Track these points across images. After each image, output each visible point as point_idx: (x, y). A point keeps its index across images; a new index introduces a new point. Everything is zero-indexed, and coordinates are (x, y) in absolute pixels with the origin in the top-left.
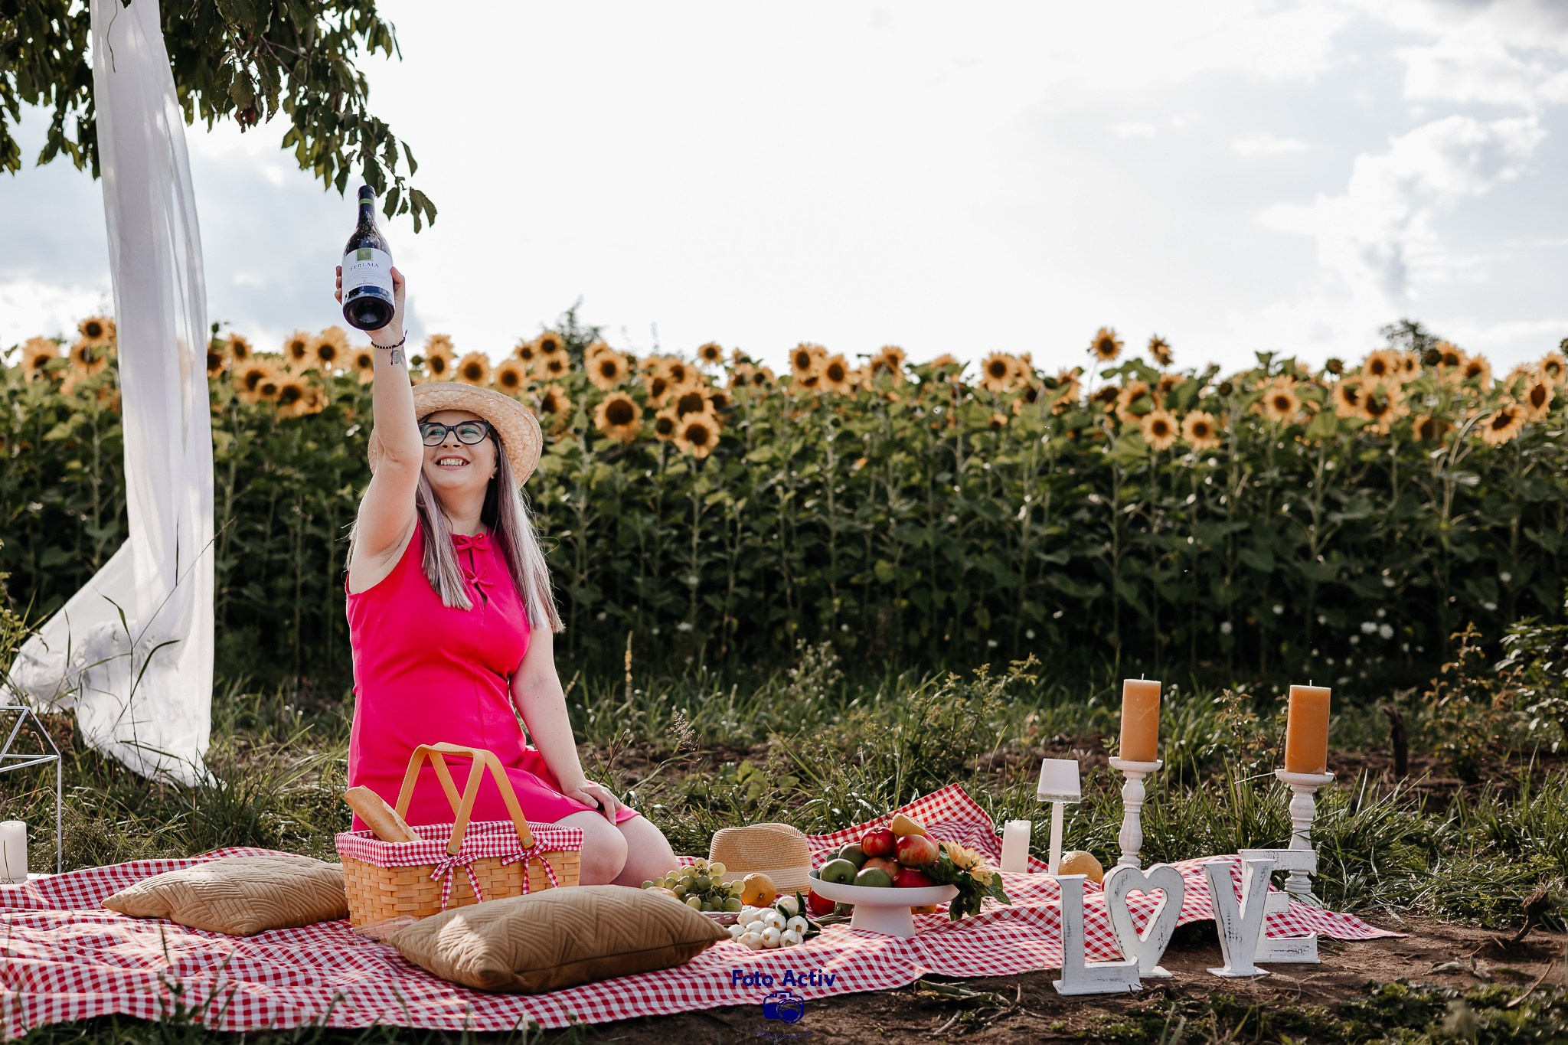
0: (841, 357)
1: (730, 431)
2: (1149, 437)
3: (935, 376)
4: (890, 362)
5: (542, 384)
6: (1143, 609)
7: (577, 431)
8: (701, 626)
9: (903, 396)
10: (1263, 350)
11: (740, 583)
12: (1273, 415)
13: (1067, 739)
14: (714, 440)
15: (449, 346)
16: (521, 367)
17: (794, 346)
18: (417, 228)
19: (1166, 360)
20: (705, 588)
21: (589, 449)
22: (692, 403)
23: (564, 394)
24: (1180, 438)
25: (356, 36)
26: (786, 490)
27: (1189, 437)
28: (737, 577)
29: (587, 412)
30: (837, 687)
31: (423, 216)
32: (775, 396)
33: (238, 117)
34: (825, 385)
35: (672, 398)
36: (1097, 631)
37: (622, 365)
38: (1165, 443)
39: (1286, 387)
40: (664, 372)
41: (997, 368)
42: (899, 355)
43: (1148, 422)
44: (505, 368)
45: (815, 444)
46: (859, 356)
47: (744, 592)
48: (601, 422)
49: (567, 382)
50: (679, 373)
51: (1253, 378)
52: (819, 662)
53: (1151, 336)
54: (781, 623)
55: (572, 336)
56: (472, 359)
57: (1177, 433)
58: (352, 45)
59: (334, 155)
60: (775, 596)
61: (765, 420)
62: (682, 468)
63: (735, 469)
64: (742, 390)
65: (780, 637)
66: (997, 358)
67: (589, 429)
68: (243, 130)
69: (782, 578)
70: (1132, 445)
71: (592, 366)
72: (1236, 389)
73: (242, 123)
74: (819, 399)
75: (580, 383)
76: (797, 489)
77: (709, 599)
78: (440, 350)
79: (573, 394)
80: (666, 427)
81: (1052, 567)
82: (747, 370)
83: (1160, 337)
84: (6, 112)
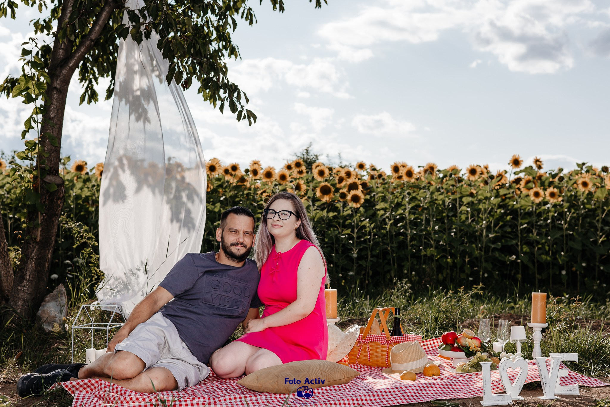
0: (411, 168)
1: (368, 197)
2: (532, 198)
3: (448, 174)
4: (430, 170)
5: (296, 179)
6: (530, 265)
7: (309, 198)
8: (358, 273)
9: (436, 183)
10: (580, 162)
11: (372, 256)
12: (581, 189)
13: (498, 316)
14: (362, 201)
15: (259, 165)
16: (287, 172)
17: (393, 164)
18: (250, 124)
19: (540, 167)
20: (359, 258)
21: (314, 205)
22: (353, 186)
23: (304, 183)
24: (545, 198)
25: (224, 51)
26: (390, 220)
27: (548, 198)
28: (371, 254)
29: (313, 190)
30: (410, 297)
31: (252, 119)
32: (386, 183)
33: (182, 85)
34: (405, 179)
35: (346, 184)
36: (512, 274)
37: (327, 172)
38: (539, 200)
39: (587, 178)
40: (343, 174)
41: (473, 172)
42: (434, 167)
43: (531, 192)
44: (281, 173)
45: (402, 202)
46: (419, 167)
47: (374, 260)
48: (318, 194)
49: (305, 179)
50: (349, 174)
51: (573, 174)
52: (403, 287)
53: (534, 158)
54: (389, 271)
55: (308, 159)
56: (269, 170)
57: (544, 196)
58: (223, 55)
60: (386, 261)
61: (383, 193)
62: (350, 212)
63: (371, 212)
64: (373, 181)
65: (388, 277)
66: (473, 167)
67: (314, 197)
68: (184, 91)
69: (389, 254)
70: (526, 201)
71: (315, 171)
72: (566, 179)
73: (184, 88)
74: (404, 184)
75: (310, 178)
76: (394, 219)
77: (360, 262)
78: (256, 167)
79: (308, 182)
80: (343, 196)
81: (495, 249)
82: (375, 173)
83: (538, 158)
84: (93, 80)
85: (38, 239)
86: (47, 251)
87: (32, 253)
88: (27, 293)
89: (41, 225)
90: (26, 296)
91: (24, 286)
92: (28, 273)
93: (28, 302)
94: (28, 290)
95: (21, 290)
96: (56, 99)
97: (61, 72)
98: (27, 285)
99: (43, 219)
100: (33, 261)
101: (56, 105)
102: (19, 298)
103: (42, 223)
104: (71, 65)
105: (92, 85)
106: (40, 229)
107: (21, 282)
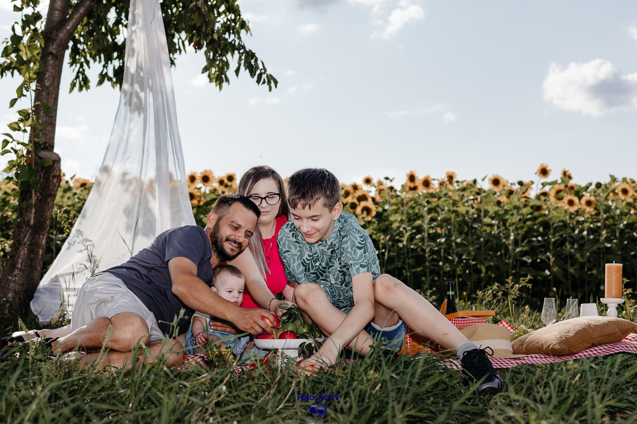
0: (429, 177)
1: (380, 210)
2: (566, 208)
4: (449, 179)
12: (621, 197)
14: (374, 213)
17: (408, 172)
18: (270, 90)
19: (569, 178)
22: (363, 198)
24: (580, 207)
26: (407, 231)
27: (584, 206)
31: (273, 84)
33: (194, 46)
34: (422, 190)
35: (354, 196)
38: (573, 209)
40: (349, 188)
41: (496, 182)
42: (454, 176)
43: (564, 202)
45: (418, 213)
50: (355, 187)
53: (562, 169)
57: (579, 205)
59: (223, 76)
61: (395, 205)
63: (384, 224)
66: (496, 177)
68: (196, 52)
72: (603, 187)
73: (196, 49)
80: (353, 206)
83: (566, 170)
84: (85, 64)
85: (32, 223)
86: (42, 237)
87: (24, 239)
88: (18, 283)
89: (35, 206)
90: (17, 288)
91: (15, 276)
92: (20, 261)
93: (19, 294)
94: (19, 280)
95: (11, 280)
96: (52, 66)
97: (57, 35)
98: (19, 274)
99: (37, 199)
100: (25, 247)
101: (52, 73)
102: (10, 289)
103: (35, 203)
104: (68, 28)
105: (84, 70)
106: (33, 211)
107: (12, 271)
